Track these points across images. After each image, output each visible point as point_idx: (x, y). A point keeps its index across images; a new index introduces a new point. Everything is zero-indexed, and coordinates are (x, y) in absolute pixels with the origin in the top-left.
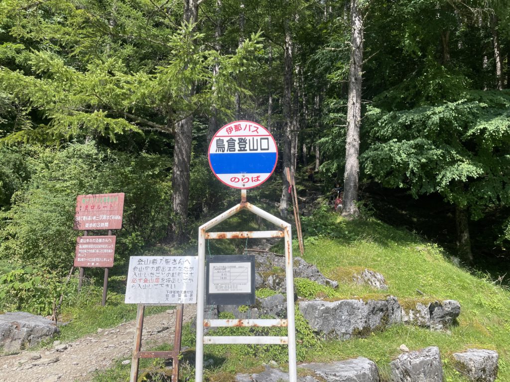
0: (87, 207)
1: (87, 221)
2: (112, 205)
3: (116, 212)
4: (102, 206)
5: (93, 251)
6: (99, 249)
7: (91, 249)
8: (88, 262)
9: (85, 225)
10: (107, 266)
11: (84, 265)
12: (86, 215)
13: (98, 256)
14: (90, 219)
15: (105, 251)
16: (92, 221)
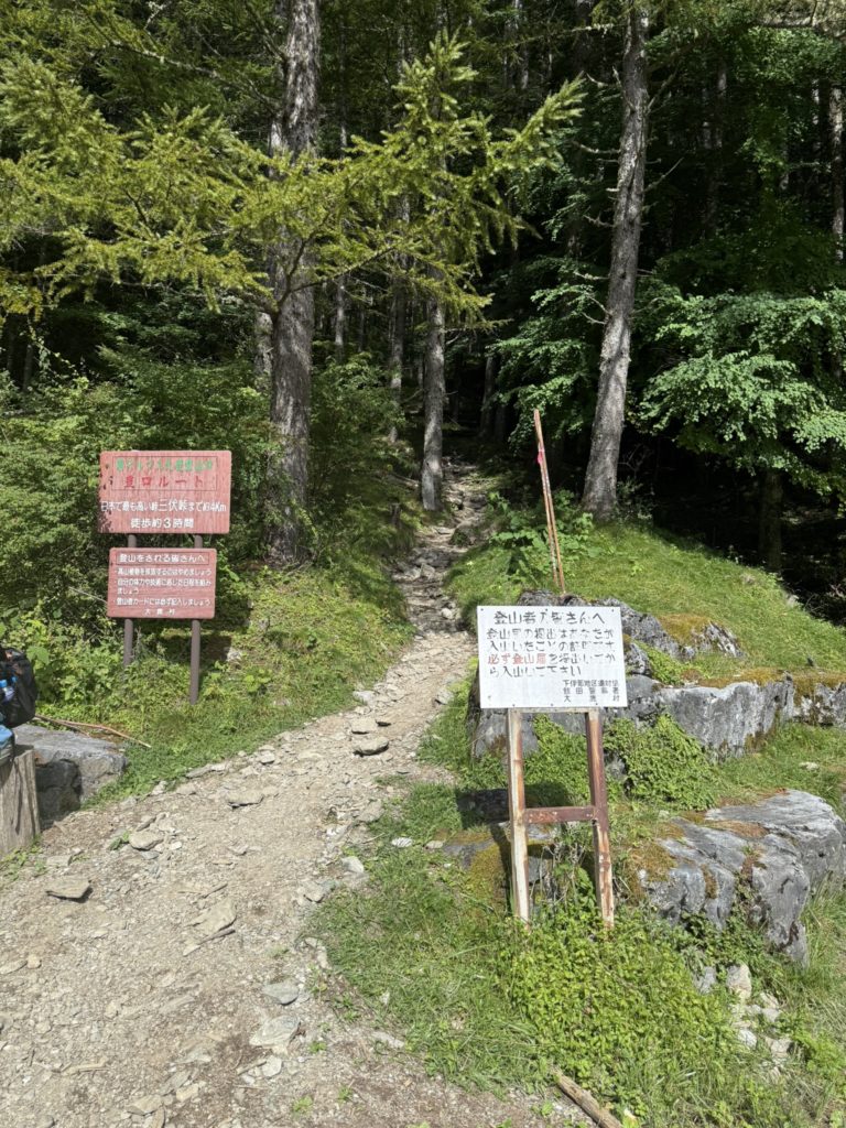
0: (130, 480)
1: (134, 514)
2: (201, 478)
3: (213, 494)
4: (172, 477)
5: (158, 582)
6: (175, 578)
7: (150, 577)
8: (147, 606)
9: (129, 522)
10: (197, 615)
11: (134, 614)
12: (130, 500)
13: (172, 594)
14: (141, 507)
15: (191, 582)
16: (148, 514)
